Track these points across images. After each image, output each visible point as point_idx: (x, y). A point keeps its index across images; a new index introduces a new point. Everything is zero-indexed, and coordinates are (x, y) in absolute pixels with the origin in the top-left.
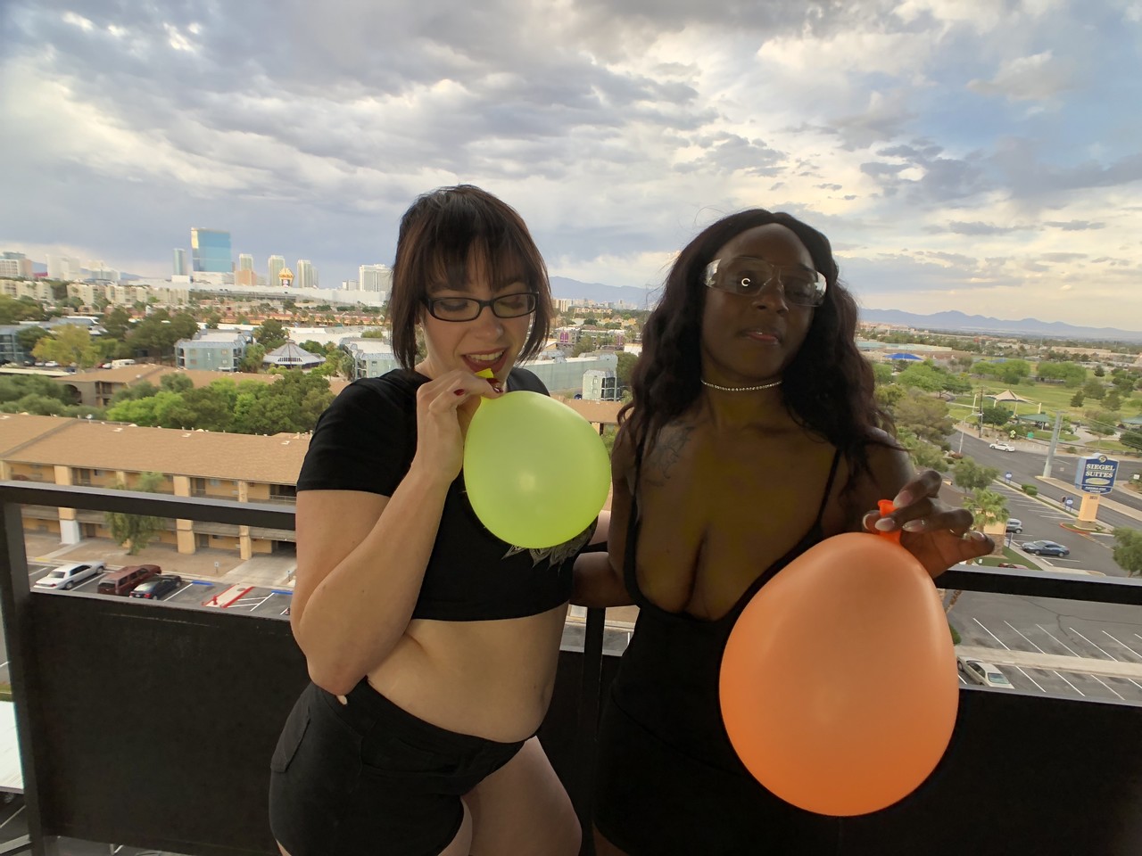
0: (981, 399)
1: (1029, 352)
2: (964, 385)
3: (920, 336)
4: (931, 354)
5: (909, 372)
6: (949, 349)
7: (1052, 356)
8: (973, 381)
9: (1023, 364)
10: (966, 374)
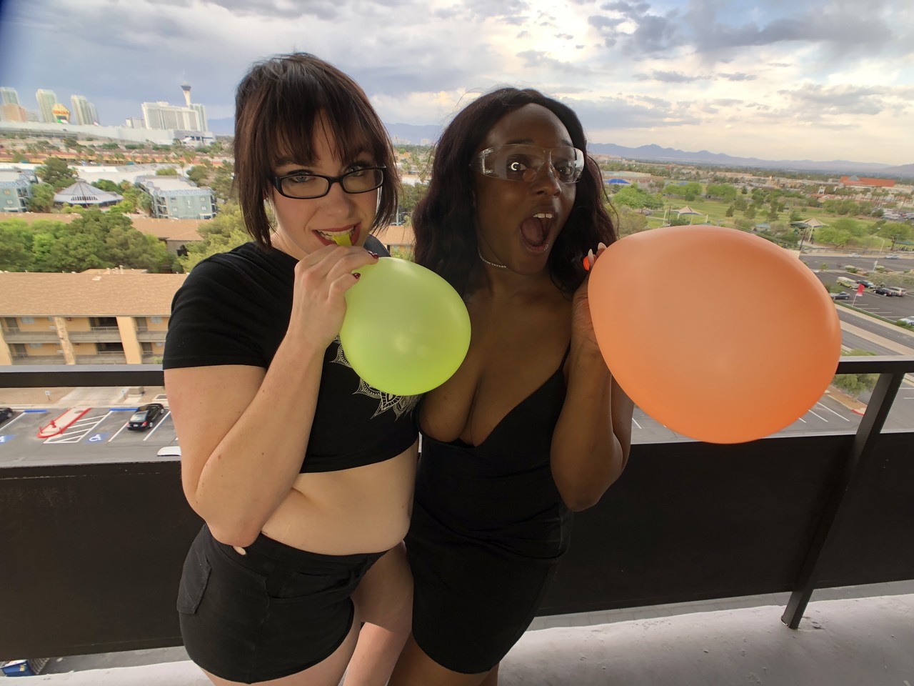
0: (670, 213)
1: (702, 176)
2: (658, 202)
3: (629, 165)
4: (636, 179)
5: (620, 194)
6: (649, 175)
7: (716, 179)
8: (664, 199)
9: (698, 185)
10: (660, 194)
